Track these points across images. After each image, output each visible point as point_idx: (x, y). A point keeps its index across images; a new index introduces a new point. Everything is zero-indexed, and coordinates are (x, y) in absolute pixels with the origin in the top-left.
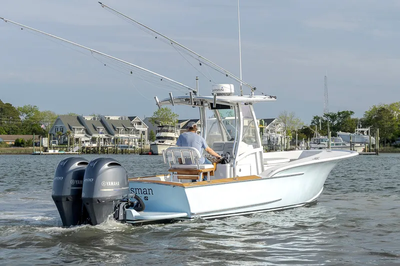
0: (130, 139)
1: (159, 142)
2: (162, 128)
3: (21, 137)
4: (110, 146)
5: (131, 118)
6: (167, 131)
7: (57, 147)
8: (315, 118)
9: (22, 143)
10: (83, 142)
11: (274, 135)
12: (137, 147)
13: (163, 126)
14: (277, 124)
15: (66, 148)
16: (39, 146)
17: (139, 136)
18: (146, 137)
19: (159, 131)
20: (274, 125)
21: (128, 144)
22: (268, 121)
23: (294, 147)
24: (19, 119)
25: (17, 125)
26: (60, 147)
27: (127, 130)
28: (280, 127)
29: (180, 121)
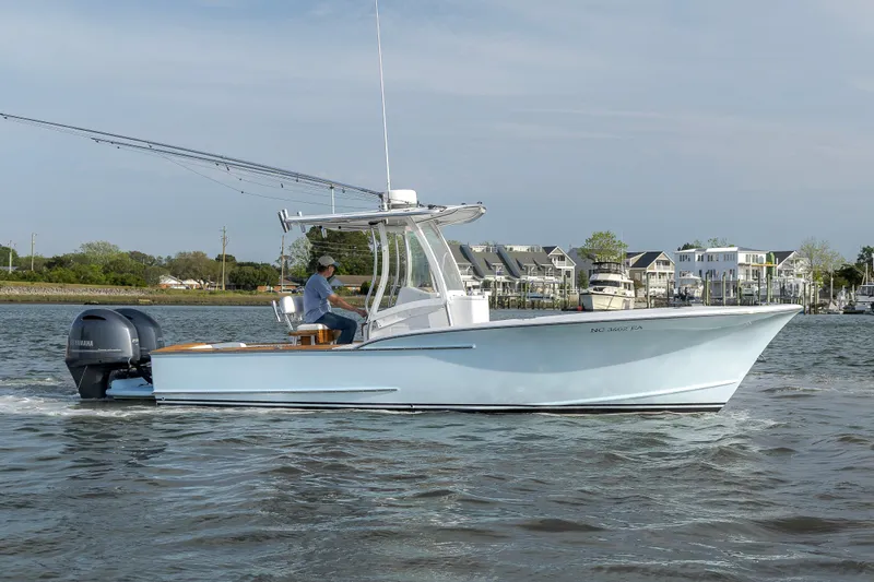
0: (545, 284)
1: (595, 289)
2: (600, 267)
4: (513, 295)
5: (548, 250)
6: (609, 272)
8: (864, 250)
11: (792, 280)
12: (558, 297)
13: (601, 263)
14: (797, 261)
17: (561, 280)
18: (572, 280)
19: (595, 272)
20: (792, 262)
21: (542, 292)
22: (781, 256)
23: (827, 301)
24: (369, 249)
25: (364, 259)
27: (541, 270)
28: (802, 265)
29: (629, 255)
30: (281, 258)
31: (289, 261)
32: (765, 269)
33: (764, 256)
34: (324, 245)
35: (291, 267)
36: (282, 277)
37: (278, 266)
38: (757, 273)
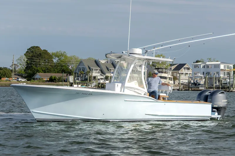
3: (54, 75)
6: (162, 72)
7: (80, 83)
9: (55, 79)
10: (99, 79)
13: (158, 69)
15: (86, 83)
16: (67, 82)
24: (53, 61)
25: (51, 66)
26: (82, 83)
29: (171, 65)
30: (12, 65)
31: (16, 67)
32: (232, 72)
33: (232, 66)
34: (33, 59)
35: (17, 69)
36: (13, 74)
37: (11, 69)
38: (229, 74)
